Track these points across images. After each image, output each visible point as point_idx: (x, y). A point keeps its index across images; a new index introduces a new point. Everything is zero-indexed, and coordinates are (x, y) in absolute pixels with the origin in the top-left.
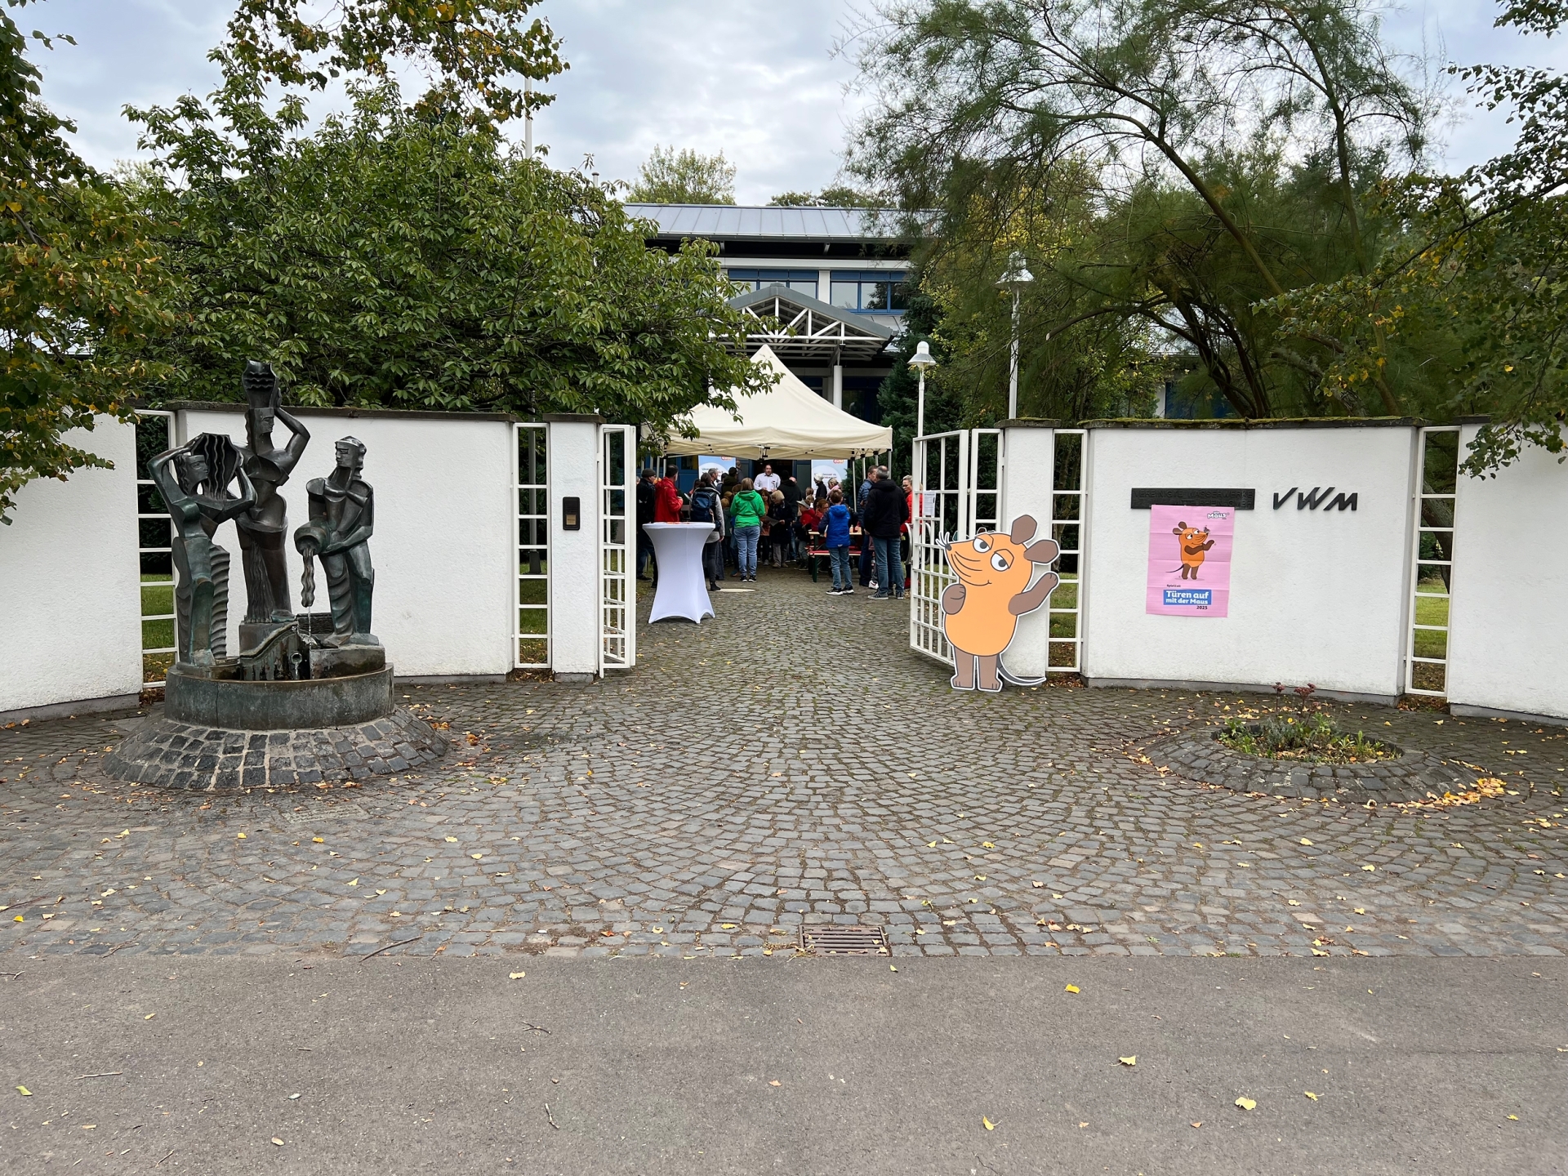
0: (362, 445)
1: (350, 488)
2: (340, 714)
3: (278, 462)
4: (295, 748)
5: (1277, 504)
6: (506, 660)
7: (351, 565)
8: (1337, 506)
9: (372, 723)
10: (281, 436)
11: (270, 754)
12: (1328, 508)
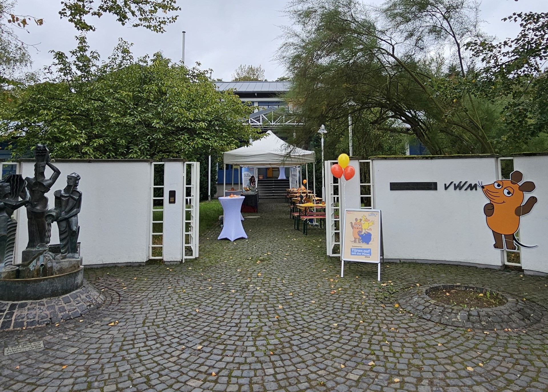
0: (78, 176)
1: (72, 193)
2: (53, 291)
3: (45, 183)
4: (29, 309)
5: (446, 188)
6: (145, 256)
7: (69, 225)
8: (469, 189)
9: (68, 295)
10: (48, 173)
11: (16, 312)
12: (466, 190)
